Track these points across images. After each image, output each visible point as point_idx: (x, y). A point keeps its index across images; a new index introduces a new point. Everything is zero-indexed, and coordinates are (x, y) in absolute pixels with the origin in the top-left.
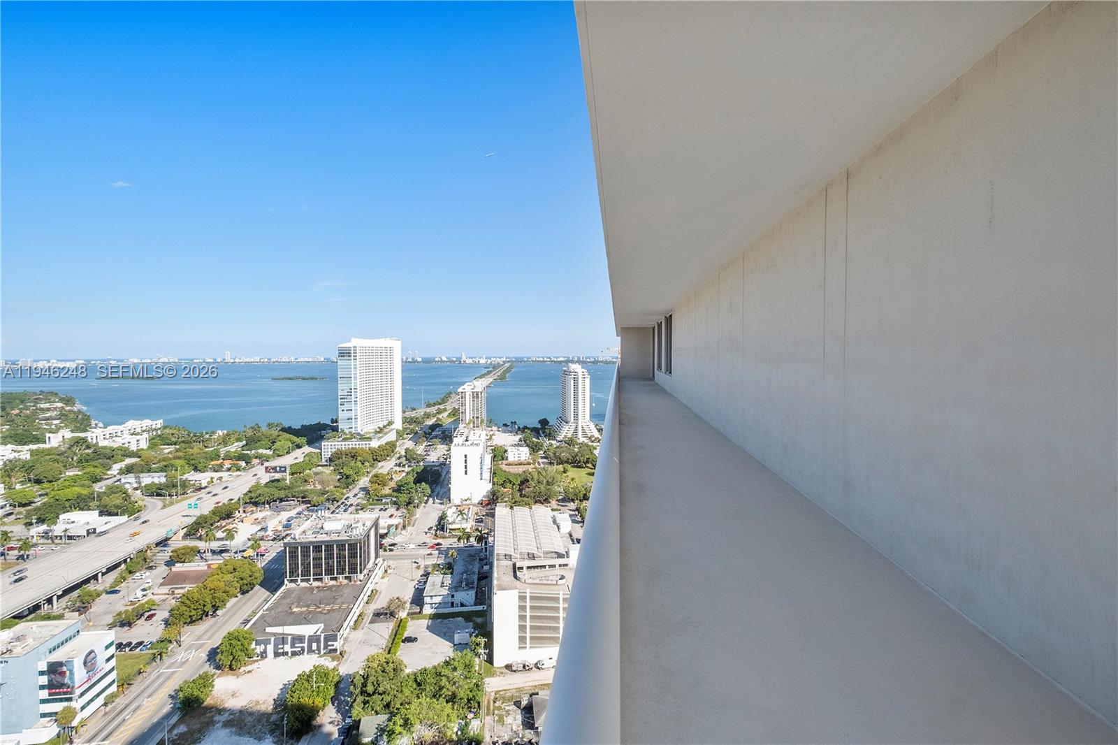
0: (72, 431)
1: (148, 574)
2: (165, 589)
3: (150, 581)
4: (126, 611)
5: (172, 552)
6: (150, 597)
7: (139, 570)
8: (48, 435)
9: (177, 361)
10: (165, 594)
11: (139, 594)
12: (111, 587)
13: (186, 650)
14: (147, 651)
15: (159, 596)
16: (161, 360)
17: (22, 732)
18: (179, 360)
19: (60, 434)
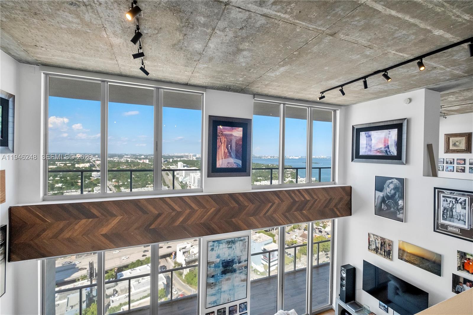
0: (291, 178)
1: (298, 231)
2: (301, 238)
3: (297, 233)
4: (288, 241)
5: (306, 226)
6: (297, 239)
7: (296, 229)
8: (286, 179)
9: (326, 157)
10: (301, 240)
11: (294, 237)
12: (288, 231)
13: (301, 264)
14: (291, 258)
15: (299, 240)
16: (321, 157)
17: (257, 265)
18: (327, 157)
19: (289, 178)
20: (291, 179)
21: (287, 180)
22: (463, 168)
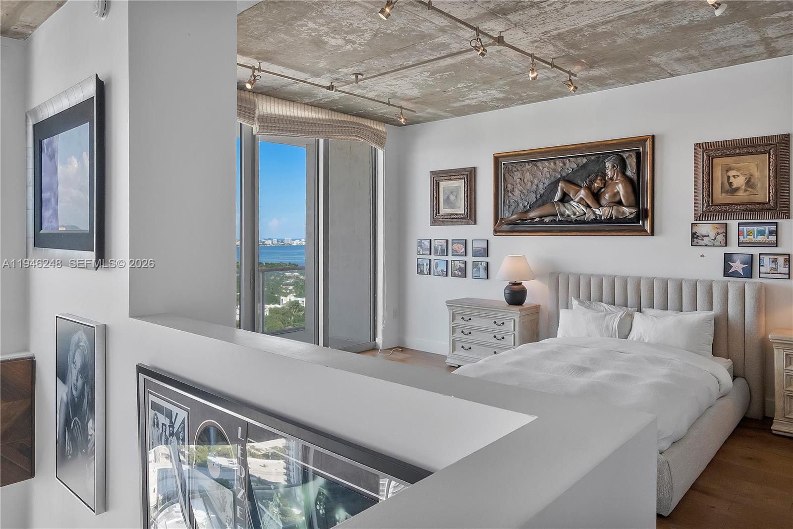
20: (293, 299)
21: (284, 302)
22: (463, 265)
